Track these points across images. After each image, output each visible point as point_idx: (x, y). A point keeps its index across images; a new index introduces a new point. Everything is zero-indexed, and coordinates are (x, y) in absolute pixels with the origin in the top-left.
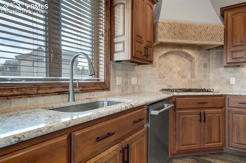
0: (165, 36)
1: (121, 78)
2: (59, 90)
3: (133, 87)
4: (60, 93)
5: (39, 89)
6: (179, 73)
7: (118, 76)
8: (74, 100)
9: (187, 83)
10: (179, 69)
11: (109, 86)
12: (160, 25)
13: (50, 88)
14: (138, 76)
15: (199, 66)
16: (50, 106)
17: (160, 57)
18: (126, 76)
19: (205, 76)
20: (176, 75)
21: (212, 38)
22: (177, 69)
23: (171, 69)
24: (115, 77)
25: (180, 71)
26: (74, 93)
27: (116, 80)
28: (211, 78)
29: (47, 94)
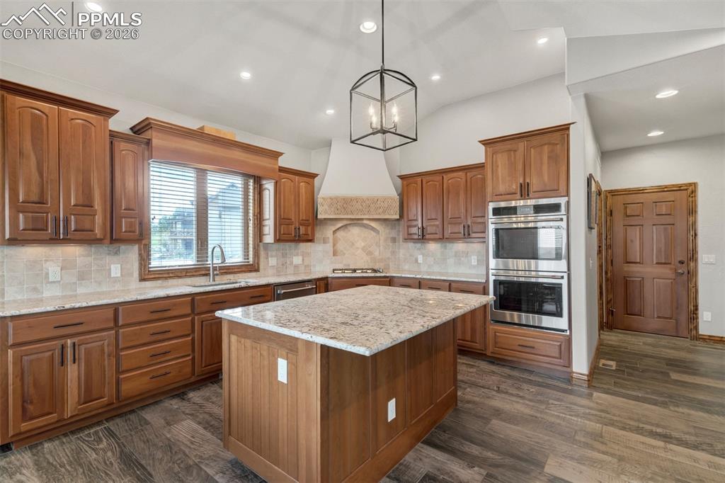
0: (326, 212)
1: (276, 258)
2: (203, 272)
3: (296, 267)
4: (204, 275)
5: (187, 272)
6: (363, 249)
7: (272, 256)
8: (214, 280)
9: (369, 261)
10: (363, 244)
11: (258, 267)
12: (320, 201)
13: (196, 271)
14: (304, 255)
15: (386, 240)
16: (193, 284)
17: (334, 232)
18: (284, 256)
19: (393, 253)
20: (360, 251)
21: (384, 212)
22: (360, 244)
23: (353, 244)
24: (267, 258)
25: (364, 247)
26: (214, 275)
27: (268, 261)
28: (401, 256)
29: (193, 276)
